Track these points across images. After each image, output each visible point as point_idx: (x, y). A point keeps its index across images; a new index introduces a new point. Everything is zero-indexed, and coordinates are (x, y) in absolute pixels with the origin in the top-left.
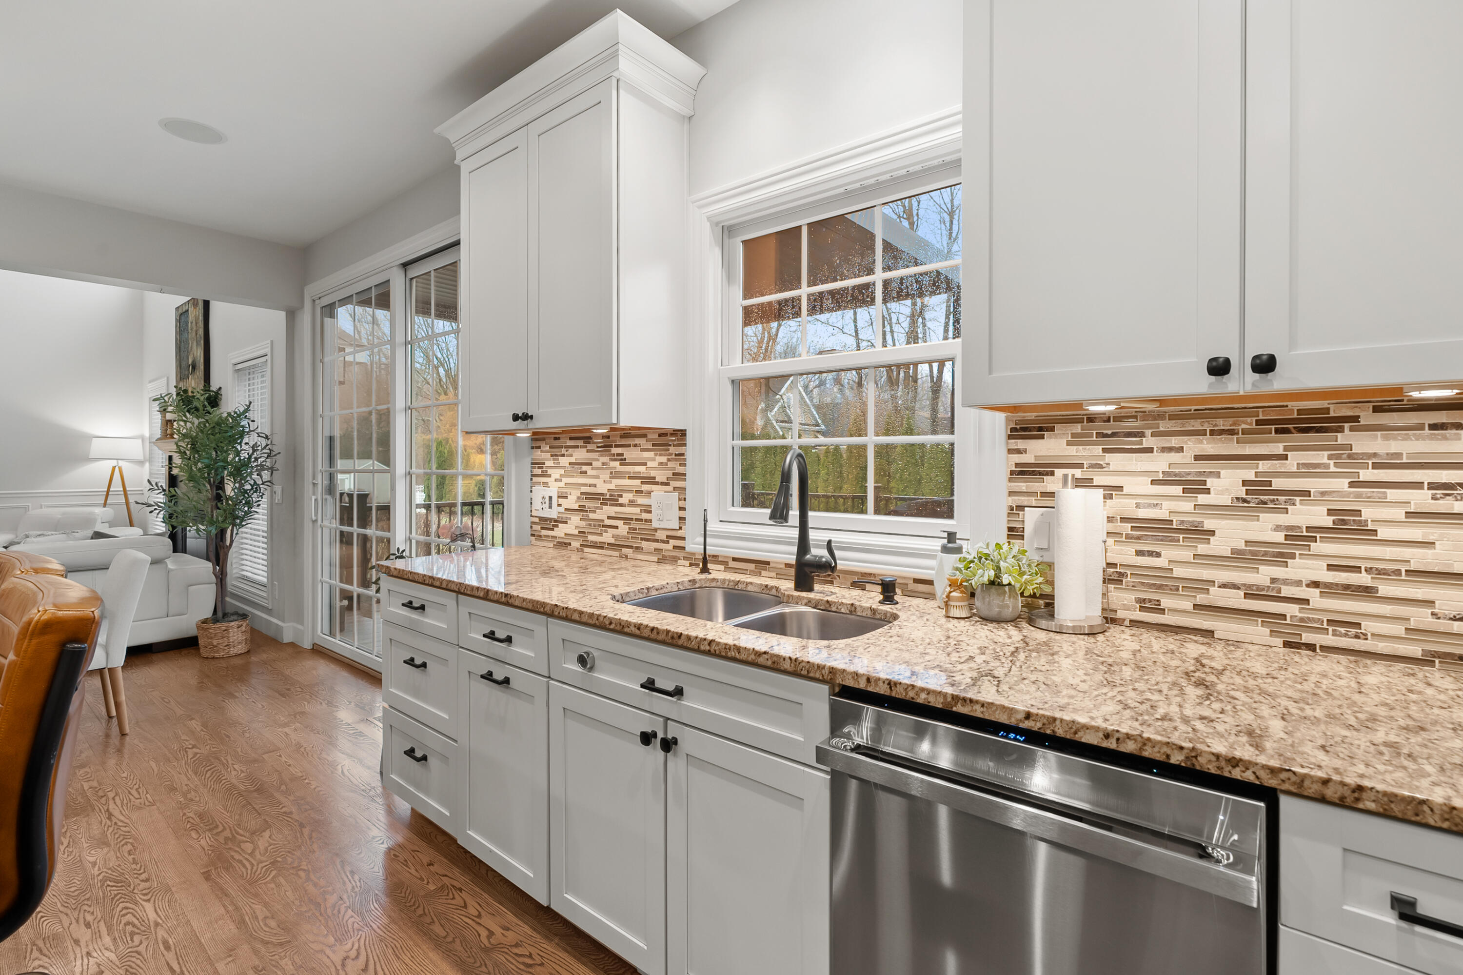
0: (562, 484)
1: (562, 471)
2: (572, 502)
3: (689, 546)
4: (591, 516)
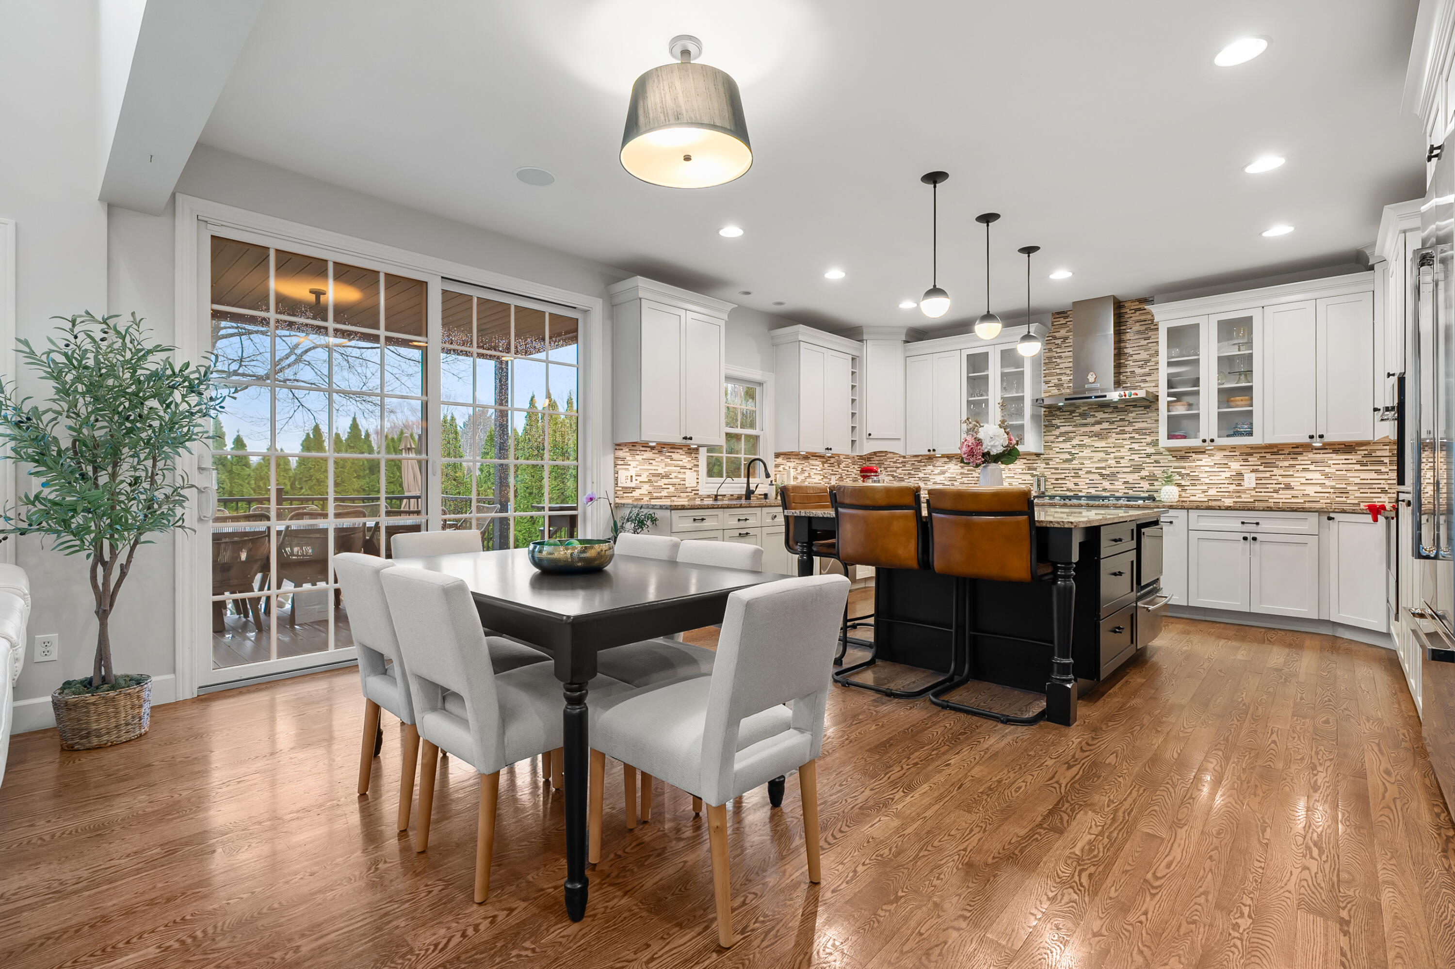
0: (638, 469)
1: (638, 463)
2: (644, 478)
3: (700, 493)
4: (655, 484)
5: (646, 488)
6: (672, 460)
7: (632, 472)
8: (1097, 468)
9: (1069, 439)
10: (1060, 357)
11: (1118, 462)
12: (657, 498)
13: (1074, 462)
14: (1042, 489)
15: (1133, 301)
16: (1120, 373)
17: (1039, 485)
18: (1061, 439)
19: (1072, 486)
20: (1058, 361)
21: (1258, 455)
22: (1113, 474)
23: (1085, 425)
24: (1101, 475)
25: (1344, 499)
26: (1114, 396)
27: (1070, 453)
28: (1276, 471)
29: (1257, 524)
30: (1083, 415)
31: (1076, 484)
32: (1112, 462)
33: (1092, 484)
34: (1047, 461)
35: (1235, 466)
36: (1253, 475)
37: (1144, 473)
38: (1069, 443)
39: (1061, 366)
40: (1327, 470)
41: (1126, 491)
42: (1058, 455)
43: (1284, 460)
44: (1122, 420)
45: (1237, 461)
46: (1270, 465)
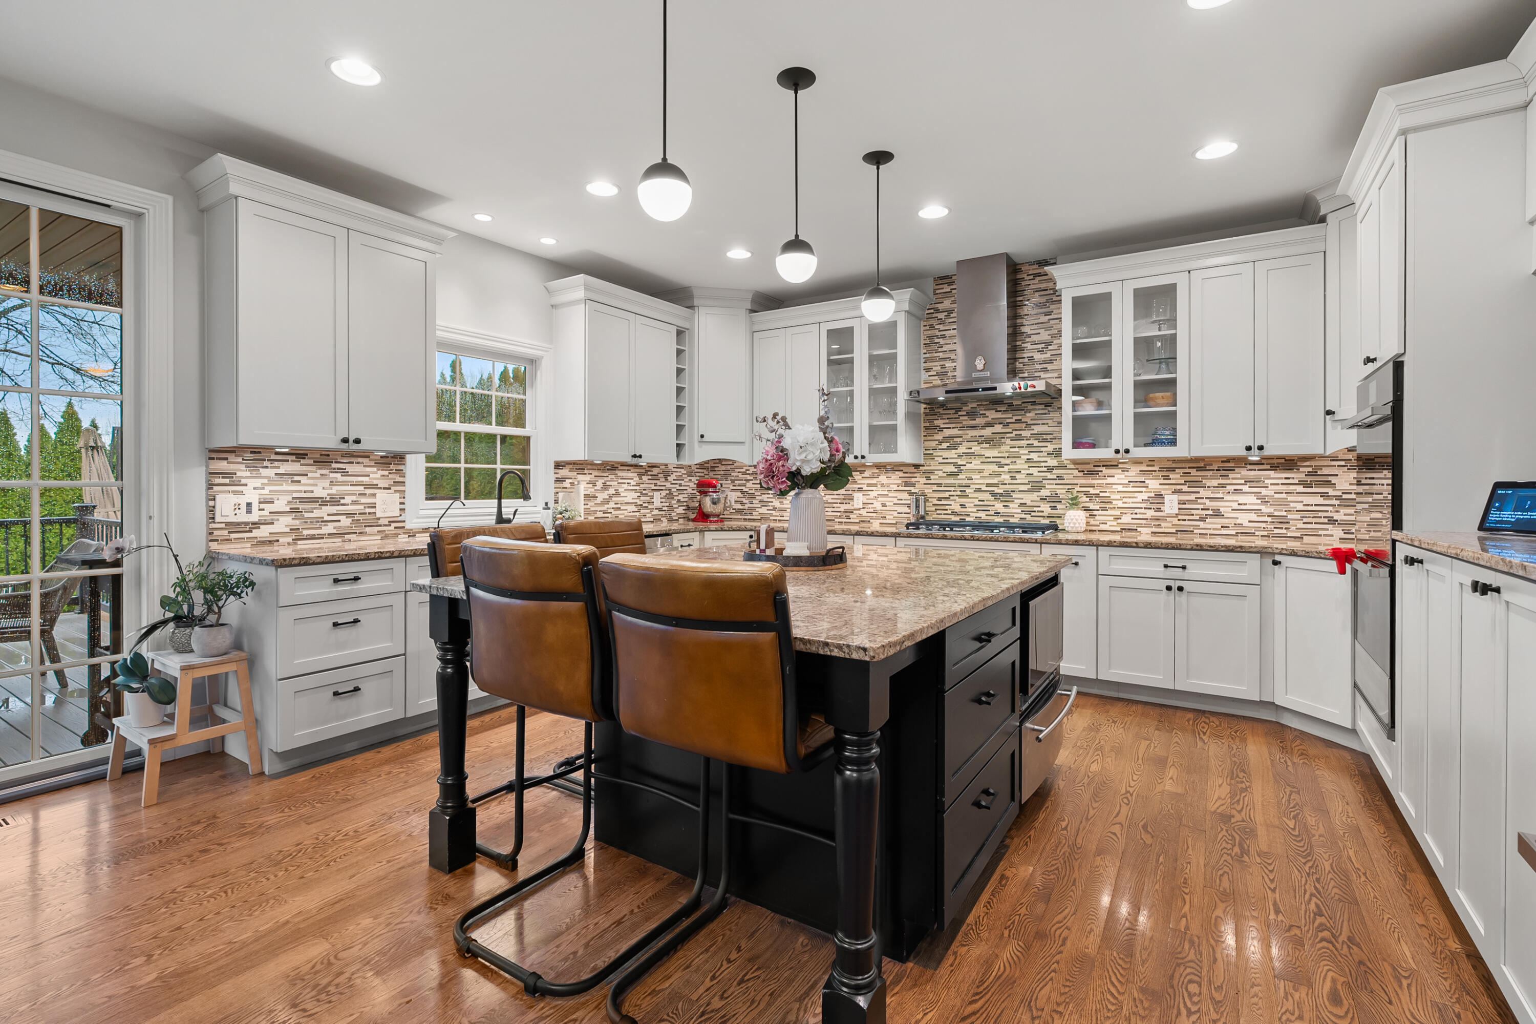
0: (265, 492)
1: (265, 481)
2: (281, 504)
3: (408, 526)
4: (306, 515)
5: (283, 524)
6: (344, 473)
7: (251, 496)
8: (988, 485)
9: (954, 447)
10: (944, 337)
11: (1013, 478)
12: (313, 537)
13: (960, 477)
14: (922, 512)
15: (1031, 264)
16: (1016, 359)
17: (917, 507)
18: (944, 445)
19: (957, 508)
20: (941, 341)
21: (1182, 471)
22: (1008, 494)
23: (974, 427)
24: (993, 494)
25: (1284, 531)
26: (1007, 388)
27: (955, 464)
28: (1203, 493)
29: (1184, 568)
30: (972, 414)
31: (963, 506)
32: (1006, 477)
33: (982, 507)
34: (928, 474)
35: (1154, 484)
36: (1175, 497)
37: (1045, 493)
38: (954, 451)
39: (944, 349)
40: (1264, 492)
41: (1023, 516)
42: (940, 468)
43: (1213, 478)
44: (1018, 421)
45: (1156, 478)
46: (1196, 484)
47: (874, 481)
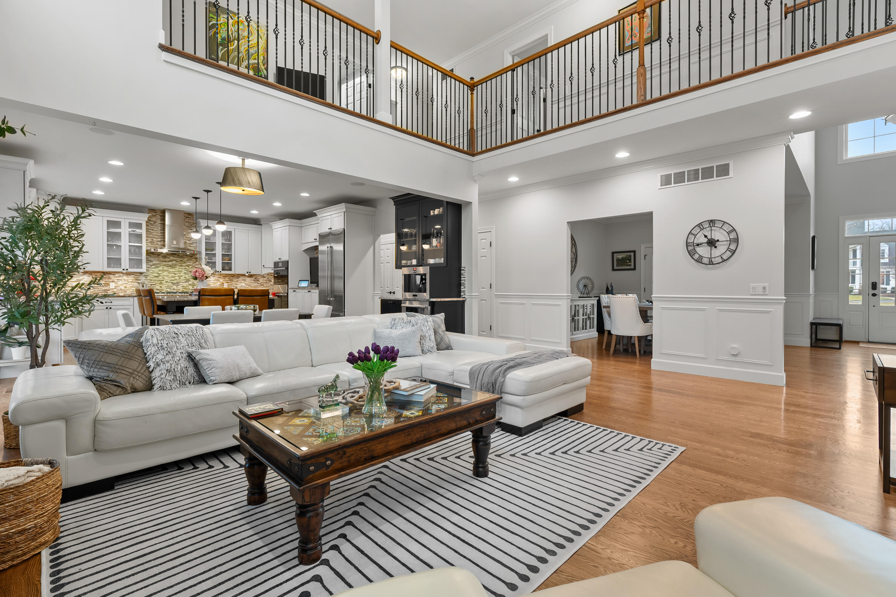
8: (170, 280)
9: (158, 267)
10: (153, 230)
13: (160, 277)
18: (153, 267)
19: (159, 288)
20: (152, 231)
21: (228, 277)
22: (178, 283)
23: (165, 261)
24: (172, 283)
27: (158, 273)
28: (233, 283)
31: (161, 287)
32: (177, 278)
33: (168, 287)
34: (146, 276)
36: (227, 284)
37: (190, 283)
39: (153, 234)
40: (246, 282)
42: (152, 274)
43: (235, 279)
45: (222, 279)
46: (231, 280)
47: (121, 278)
